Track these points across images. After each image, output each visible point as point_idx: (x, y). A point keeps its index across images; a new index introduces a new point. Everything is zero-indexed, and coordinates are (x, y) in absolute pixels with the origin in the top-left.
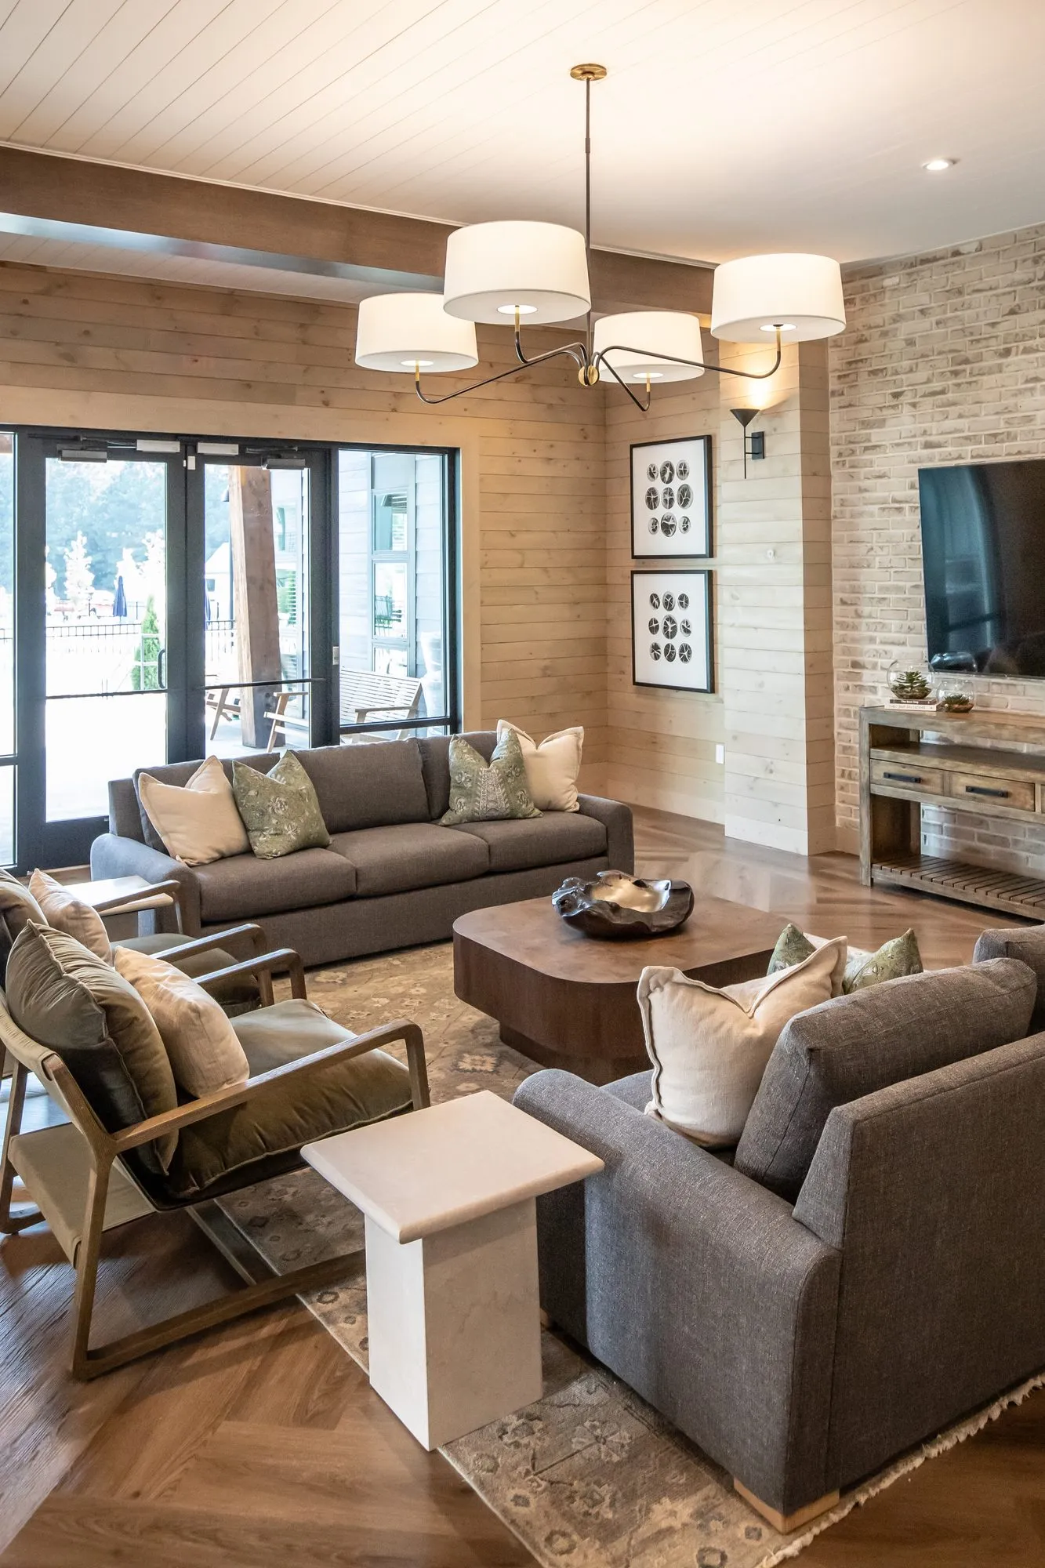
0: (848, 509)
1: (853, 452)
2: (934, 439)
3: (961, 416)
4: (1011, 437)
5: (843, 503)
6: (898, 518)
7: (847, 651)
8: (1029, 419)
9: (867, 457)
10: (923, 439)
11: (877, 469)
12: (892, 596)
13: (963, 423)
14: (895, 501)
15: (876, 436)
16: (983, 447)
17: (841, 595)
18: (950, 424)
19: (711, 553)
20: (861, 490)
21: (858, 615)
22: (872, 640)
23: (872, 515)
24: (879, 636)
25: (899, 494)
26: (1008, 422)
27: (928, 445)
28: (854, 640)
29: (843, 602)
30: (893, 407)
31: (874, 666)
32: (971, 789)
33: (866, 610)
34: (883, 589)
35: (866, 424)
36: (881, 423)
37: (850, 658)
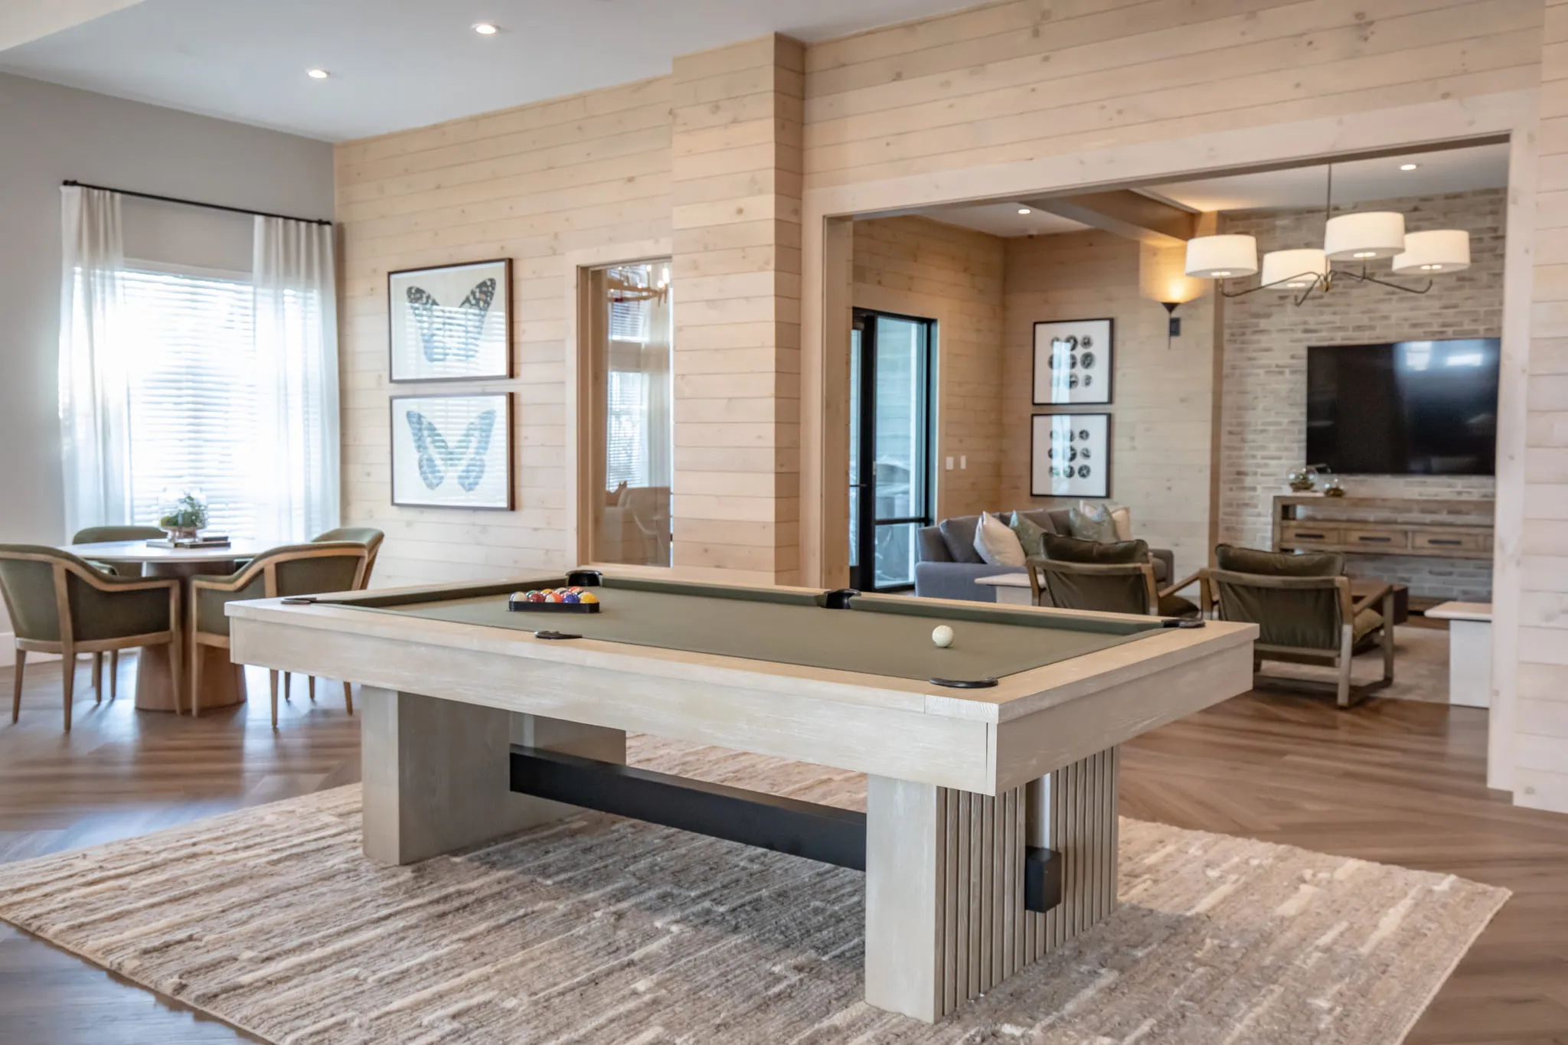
0: (1238, 372)
1: (1244, 334)
2: (1312, 327)
3: (1335, 313)
4: (1372, 328)
5: (1234, 367)
6: (1280, 378)
7: (1231, 465)
8: (1386, 318)
9: (1255, 337)
10: (1303, 327)
11: (1263, 345)
12: (1271, 428)
13: (1337, 318)
14: (1277, 366)
15: (1263, 323)
16: (1350, 334)
17: (1229, 428)
18: (1326, 318)
19: (1111, 401)
20: (1250, 359)
21: (1243, 441)
22: (1254, 457)
23: (1258, 375)
24: (1259, 454)
25: (1281, 362)
26: (1371, 319)
27: (1306, 331)
28: (1240, 457)
29: (1231, 433)
30: (1279, 305)
31: (1255, 474)
32: (1362, 539)
33: (1250, 437)
34: (1264, 424)
35: (1257, 316)
36: (1268, 316)
37: (1235, 469)
